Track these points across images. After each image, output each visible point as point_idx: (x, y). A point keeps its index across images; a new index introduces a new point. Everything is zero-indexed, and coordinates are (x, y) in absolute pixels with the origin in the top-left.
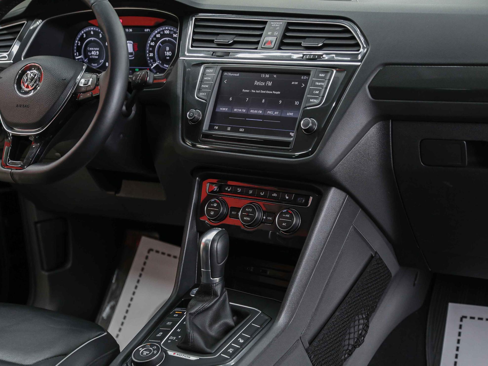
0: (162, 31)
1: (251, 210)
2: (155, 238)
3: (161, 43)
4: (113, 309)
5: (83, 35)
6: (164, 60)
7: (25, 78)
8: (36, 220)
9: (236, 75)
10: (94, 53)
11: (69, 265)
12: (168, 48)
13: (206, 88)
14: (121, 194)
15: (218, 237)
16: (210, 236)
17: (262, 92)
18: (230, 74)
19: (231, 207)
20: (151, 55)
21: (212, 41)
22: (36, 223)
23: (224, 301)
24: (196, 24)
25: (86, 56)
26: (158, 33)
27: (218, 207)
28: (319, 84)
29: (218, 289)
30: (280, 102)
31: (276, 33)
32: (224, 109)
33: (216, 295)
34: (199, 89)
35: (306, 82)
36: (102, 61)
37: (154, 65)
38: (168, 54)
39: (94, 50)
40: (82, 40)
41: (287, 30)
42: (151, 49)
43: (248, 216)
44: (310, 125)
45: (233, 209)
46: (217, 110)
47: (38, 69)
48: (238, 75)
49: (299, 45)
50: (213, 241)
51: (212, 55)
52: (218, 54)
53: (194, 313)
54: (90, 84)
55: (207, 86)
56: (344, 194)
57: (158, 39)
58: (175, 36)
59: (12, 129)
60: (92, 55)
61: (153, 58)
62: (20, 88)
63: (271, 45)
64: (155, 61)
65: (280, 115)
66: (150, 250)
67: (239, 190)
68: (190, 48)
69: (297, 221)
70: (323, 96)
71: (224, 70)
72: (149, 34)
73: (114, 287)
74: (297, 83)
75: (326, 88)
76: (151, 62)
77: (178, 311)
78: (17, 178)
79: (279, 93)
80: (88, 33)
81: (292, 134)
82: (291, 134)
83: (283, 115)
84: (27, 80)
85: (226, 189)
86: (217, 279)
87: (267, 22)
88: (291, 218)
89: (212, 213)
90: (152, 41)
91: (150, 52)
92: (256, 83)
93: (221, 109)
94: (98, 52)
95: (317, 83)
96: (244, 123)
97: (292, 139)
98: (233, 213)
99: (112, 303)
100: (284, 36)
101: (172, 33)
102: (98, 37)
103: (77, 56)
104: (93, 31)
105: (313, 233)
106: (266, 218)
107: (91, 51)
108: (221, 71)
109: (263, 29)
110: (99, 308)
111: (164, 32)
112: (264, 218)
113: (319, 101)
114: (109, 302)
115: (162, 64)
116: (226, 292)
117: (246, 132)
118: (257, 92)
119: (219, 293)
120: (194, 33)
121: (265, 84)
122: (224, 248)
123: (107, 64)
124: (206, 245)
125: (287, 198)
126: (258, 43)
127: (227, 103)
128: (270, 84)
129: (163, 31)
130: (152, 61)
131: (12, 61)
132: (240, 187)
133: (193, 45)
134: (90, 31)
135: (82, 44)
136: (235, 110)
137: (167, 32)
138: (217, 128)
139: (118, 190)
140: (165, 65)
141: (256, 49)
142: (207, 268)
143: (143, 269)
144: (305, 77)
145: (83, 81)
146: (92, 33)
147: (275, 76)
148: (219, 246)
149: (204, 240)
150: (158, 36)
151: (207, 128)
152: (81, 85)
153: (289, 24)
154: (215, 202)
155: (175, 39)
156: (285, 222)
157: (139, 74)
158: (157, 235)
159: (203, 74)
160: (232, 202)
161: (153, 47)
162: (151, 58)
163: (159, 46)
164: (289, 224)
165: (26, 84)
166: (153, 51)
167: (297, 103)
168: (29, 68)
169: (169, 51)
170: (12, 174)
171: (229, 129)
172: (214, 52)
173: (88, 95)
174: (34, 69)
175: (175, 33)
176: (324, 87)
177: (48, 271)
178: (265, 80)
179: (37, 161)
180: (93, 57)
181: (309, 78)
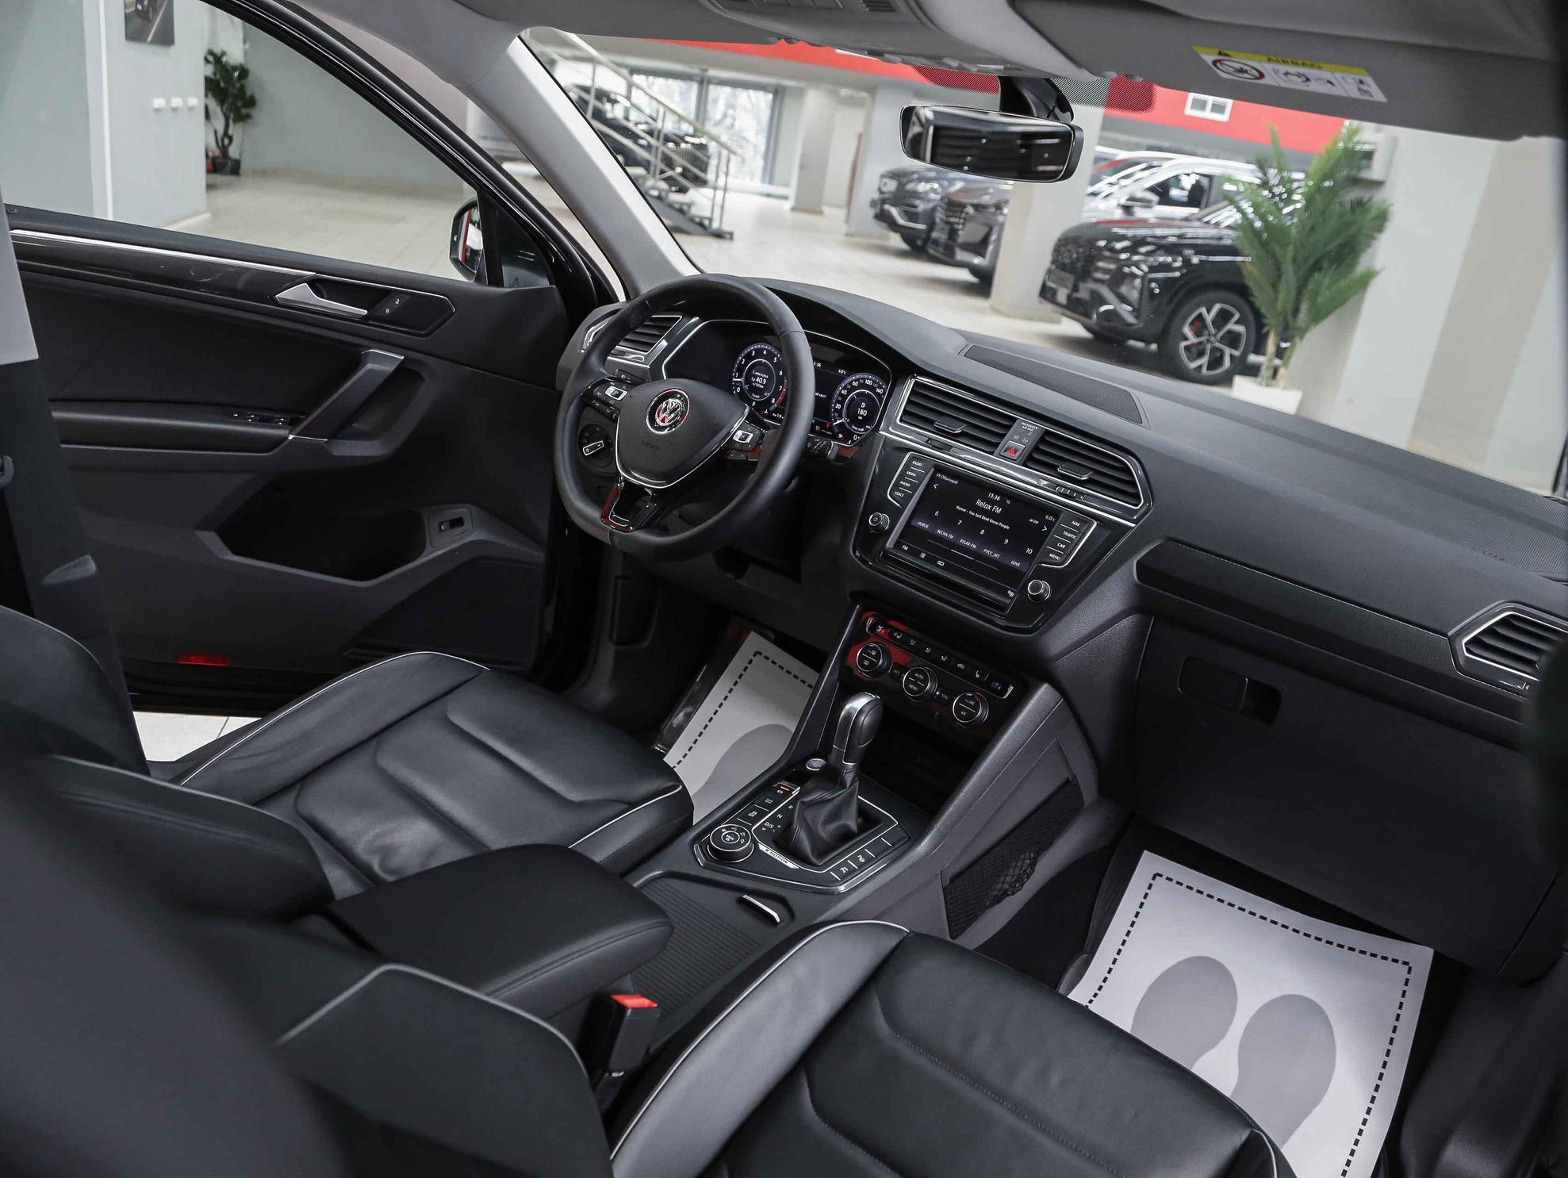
0: (862, 379)
1: (922, 677)
2: (768, 639)
3: (857, 394)
4: (688, 717)
5: (751, 352)
6: (853, 418)
7: (664, 405)
8: (619, 574)
9: (953, 481)
10: (760, 380)
11: (646, 644)
12: (863, 405)
13: (905, 487)
14: (743, 582)
15: (868, 709)
16: (859, 703)
17: (984, 518)
18: (945, 478)
19: (895, 664)
20: (838, 406)
21: (931, 422)
22: (618, 577)
23: (851, 795)
24: (916, 389)
25: (748, 381)
26: (856, 380)
27: (877, 657)
28: (1069, 535)
29: (849, 778)
30: (1007, 541)
31: (1025, 441)
32: (923, 525)
33: (843, 785)
34: (896, 486)
35: (1051, 525)
36: (767, 394)
37: (838, 422)
38: (862, 412)
39: (760, 377)
40: (749, 358)
41: (1042, 440)
42: (840, 398)
43: (915, 684)
44: (1042, 591)
45: (897, 666)
46: (913, 523)
47: (685, 401)
48: (956, 483)
49: (1054, 468)
50: (861, 711)
51: (927, 442)
52: (937, 444)
53: (808, 802)
54: (748, 440)
55: (908, 485)
56: (1057, 695)
57: (854, 388)
58: (878, 390)
59: (627, 471)
60: (756, 382)
61: (839, 412)
62: (653, 421)
63: (1015, 453)
64: (840, 417)
65: (1000, 560)
66: (758, 653)
67: (913, 643)
68: (898, 422)
69: (982, 713)
70: (1070, 555)
71: (939, 469)
72: (842, 378)
73: (696, 688)
74: (1037, 522)
75: (1077, 544)
76: (834, 417)
77: (785, 785)
78: (617, 541)
79: (1008, 528)
80: (759, 353)
81: (1011, 594)
82: (1009, 592)
83: (1006, 562)
84: (665, 409)
85: (895, 634)
86: (851, 764)
87: (1016, 419)
88: (976, 708)
89: (866, 663)
90: (845, 388)
91: (838, 402)
92: (979, 503)
93: (919, 523)
94: (765, 381)
95: (1066, 533)
96: (946, 555)
97: (1008, 601)
98: (895, 671)
99: (689, 709)
100: (1036, 449)
101: (875, 385)
102: (771, 361)
103: (735, 378)
104: (767, 350)
105: (1001, 738)
106: (940, 695)
107: (756, 377)
108: (933, 470)
109: (1008, 428)
110: (669, 711)
111: (865, 381)
112: (938, 693)
113: (1063, 559)
114: (685, 706)
115: (850, 424)
116: (858, 783)
117: (946, 568)
118: (977, 515)
119: (848, 784)
120: (909, 401)
121: (991, 508)
122: (872, 725)
123: (773, 401)
124: (848, 717)
125: (977, 676)
126: (996, 445)
127: (929, 518)
128: (998, 510)
129: (864, 379)
130: (836, 414)
131: (648, 367)
132: (914, 638)
133: (903, 419)
134: (763, 349)
135: (746, 364)
136: (939, 531)
137: (869, 382)
138: (906, 548)
139: (740, 575)
140: (853, 427)
141: (992, 453)
142: (841, 745)
143: (741, 676)
144: (1051, 518)
145: (740, 433)
146: (765, 352)
147: (1008, 502)
148: (865, 720)
149: (847, 707)
150: (855, 384)
151: (891, 546)
152: (736, 438)
153: (1047, 433)
154: (874, 648)
155: (878, 395)
156: (965, 710)
157: (818, 442)
158: (772, 636)
159: (908, 466)
160: (899, 655)
161: (844, 397)
162: (836, 410)
163: (853, 398)
164: (970, 715)
165: (662, 416)
166: (842, 403)
167: (1029, 551)
168: (673, 395)
169: (864, 409)
170: (612, 534)
171: (923, 555)
172: (930, 439)
173: (742, 456)
174: (679, 399)
175: (880, 387)
176: (1075, 542)
177: (617, 643)
178: (992, 502)
179: (650, 526)
180: (758, 385)
181: (1056, 521)
